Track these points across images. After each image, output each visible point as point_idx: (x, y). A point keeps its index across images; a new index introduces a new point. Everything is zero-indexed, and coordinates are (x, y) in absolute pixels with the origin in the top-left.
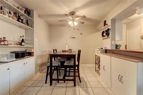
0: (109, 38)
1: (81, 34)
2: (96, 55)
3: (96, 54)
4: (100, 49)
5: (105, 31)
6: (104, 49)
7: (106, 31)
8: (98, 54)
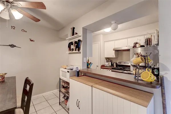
0: (80, 53)
1: (32, 41)
2: (60, 79)
3: (62, 78)
4: (69, 71)
5: (74, 43)
6: (74, 69)
7: (76, 42)
8: (65, 79)
